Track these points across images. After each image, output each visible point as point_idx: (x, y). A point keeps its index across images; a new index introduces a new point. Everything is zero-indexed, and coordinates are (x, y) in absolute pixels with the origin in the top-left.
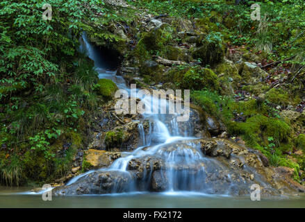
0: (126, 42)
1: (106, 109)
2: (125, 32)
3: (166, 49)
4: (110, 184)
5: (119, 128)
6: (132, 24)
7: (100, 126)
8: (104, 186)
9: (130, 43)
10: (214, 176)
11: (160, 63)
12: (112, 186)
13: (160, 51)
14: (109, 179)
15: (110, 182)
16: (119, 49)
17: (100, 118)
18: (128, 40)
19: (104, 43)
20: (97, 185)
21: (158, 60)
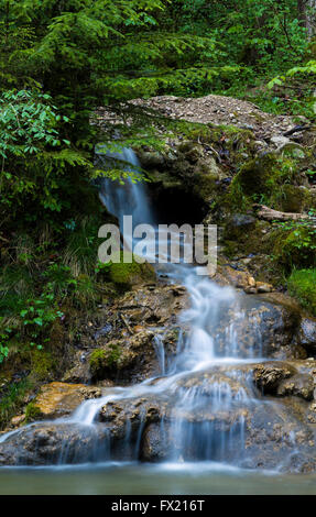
0: (217, 180)
1: (115, 307)
2: (217, 161)
3: (281, 191)
4: (54, 448)
5: (114, 342)
6: (235, 146)
7: (93, 338)
8: (43, 451)
9: (223, 181)
10: (263, 435)
11: (262, 218)
12: (57, 452)
13: (269, 196)
14: (53, 438)
15: (54, 444)
16: (202, 193)
17: (99, 324)
18: (222, 176)
19: (178, 183)
20: (31, 450)
21: (261, 213)
